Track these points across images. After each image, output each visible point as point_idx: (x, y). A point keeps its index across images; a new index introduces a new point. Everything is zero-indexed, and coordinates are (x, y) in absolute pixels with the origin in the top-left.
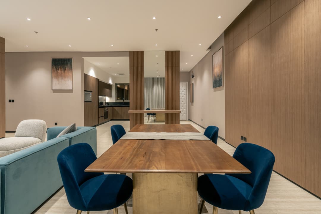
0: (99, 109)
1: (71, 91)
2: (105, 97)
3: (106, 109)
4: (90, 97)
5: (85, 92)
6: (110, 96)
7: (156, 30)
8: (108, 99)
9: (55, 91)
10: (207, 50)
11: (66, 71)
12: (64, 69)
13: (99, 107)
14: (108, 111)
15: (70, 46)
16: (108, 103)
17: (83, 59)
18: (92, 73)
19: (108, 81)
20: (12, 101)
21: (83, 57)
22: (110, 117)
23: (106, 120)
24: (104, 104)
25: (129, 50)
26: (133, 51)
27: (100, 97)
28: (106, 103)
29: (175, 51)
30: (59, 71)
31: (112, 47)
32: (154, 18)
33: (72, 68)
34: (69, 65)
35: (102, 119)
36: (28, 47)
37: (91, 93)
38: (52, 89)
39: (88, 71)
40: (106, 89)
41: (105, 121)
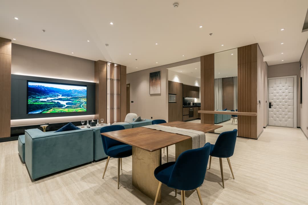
0: (184, 108)
1: (159, 95)
2: (193, 98)
3: (191, 109)
4: (174, 99)
5: (170, 95)
6: (198, 97)
7: (211, 34)
8: (196, 100)
9: (152, 95)
10: (302, 32)
11: (157, 81)
12: (156, 80)
13: (183, 107)
14: (193, 111)
15: (157, 63)
16: (196, 103)
17: (168, 70)
18: (176, 80)
19: (194, 84)
20: (132, 102)
21: (167, 69)
22: (195, 116)
23: (192, 118)
24: (192, 104)
25: (200, 56)
26: (204, 55)
27: (186, 98)
28: (194, 104)
29: (251, 45)
30: (153, 81)
31: (184, 57)
32: (201, 27)
33: (160, 78)
34: (158, 76)
35: (187, 118)
36: (137, 68)
37: (175, 95)
38: (150, 94)
39: (173, 78)
40: (193, 92)
41: (190, 119)
